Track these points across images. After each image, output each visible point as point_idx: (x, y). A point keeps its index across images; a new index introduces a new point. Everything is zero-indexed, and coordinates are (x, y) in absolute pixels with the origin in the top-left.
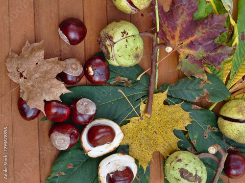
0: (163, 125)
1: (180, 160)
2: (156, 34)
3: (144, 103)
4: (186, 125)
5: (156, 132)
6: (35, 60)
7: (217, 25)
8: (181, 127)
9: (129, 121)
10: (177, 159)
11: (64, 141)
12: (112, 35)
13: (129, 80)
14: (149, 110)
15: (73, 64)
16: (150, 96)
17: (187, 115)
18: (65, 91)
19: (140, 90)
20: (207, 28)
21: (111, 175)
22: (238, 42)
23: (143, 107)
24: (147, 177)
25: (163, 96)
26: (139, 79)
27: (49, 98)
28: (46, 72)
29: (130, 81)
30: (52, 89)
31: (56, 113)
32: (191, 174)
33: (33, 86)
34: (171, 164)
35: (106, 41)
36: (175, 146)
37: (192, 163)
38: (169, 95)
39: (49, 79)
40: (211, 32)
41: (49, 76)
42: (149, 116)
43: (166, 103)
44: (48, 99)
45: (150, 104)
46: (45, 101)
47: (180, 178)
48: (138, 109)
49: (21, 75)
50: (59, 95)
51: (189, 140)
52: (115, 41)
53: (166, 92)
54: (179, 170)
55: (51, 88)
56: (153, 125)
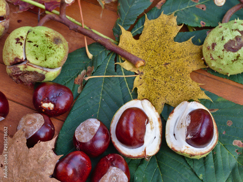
0: (162, 51)
1: (214, 45)
2: (47, 12)
3: (123, 61)
4: (176, 23)
5: (166, 64)
8: (175, 30)
9: (136, 89)
10: (211, 48)
11: (115, 176)
12: (15, 57)
13: (86, 69)
14: (133, 59)
15: (26, 122)
16: (118, 50)
17: (164, 17)
18: (51, 144)
19: (105, 60)
21: (189, 137)
23: (126, 66)
24: (219, 100)
25: (126, 36)
26: (90, 56)
27: (50, 169)
29: (89, 68)
30: (40, 159)
32: (237, 38)
34: (213, 59)
35: (19, 68)
37: (224, 32)
38: (128, 28)
39: (27, 158)
41: (23, 156)
42: (141, 63)
43: (137, 37)
44: (51, 172)
45: (127, 55)
46: (52, 176)
47: (236, 54)
48: (127, 72)
50: (52, 154)
51: (198, 28)
52: (22, 57)
53: (123, 30)
54: (225, 51)
55: (38, 159)
56: (156, 63)
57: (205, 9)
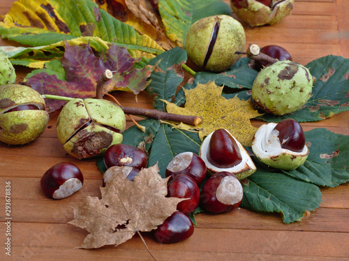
1: (267, 80)
4: (216, 86)
5: (222, 118)
6: (101, 207)
7: (79, 55)
10: (265, 84)
11: (230, 183)
12: (79, 119)
13: (143, 140)
20: (80, 68)
21: (284, 141)
22: (106, 42)
23: (184, 127)
25: (172, 106)
26: (144, 128)
27: (163, 190)
28: (122, 194)
29: (146, 138)
30: (150, 183)
32: (287, 68)
33: (142, 209)
34: (270, 93)
35: (86, 130)
38: (171, 100)
39: (135, 187)
40: (88, 64)
41: (129, 188)
42: (199, 119)
43: (182, 106)
44: (165, 192)
46: (167, 196)
47: (291, 80)
49: (123, 227)
50: (160, 178)
52: (87, 116)
53: (166, 102)
54: (281, 81)
55: (148, 183)
56: (212, 119)
57: (235, 77)
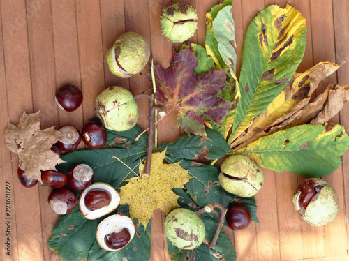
0: (162, 184)
1: (176, 220)
2: (153, 95)
3: (143, 163)
4: (185, 183)
5: (155, 191)
6: (32, 132)
7: (218, 80)
8: (180, 185)
9: (128, 182)
10: (174, 219)
11: (62, 207)
12: (105, 105)
13: (128, 140)
14: (147, 170)
15: (68, 133)
16: (149, 157)
17: (186, 173)
18: (60, 161)
19: (138, 151)
20: (207, 83)
21: (108, 237)
22: (240, 96)
23: (141, 167)
24: (148, 233)
25: (162, 155)
26: (137, 139)
27: (45, 168)
28: (42, 143)
29: (129, 143)
30: (47, 160)
31: (53, 181)
32: (186, 234)
33: (30, 157)
34: (168, 223)
35: (100, 110)
36: (175, 203)
37: (188, 223)
39: (44, 151)
40: (211, 87)
41: (44, 147)
42: (147, 176)
43: (165, 162)
44: (44, 170)
45: (148, 164)
46: (41, 171)
47: (177, 237)
48: (137, 170)
49: (19, 146)
50: (55, 165)
51: (190, 196)
52: (107, 110)
53: (165, 151)
54: (175, 230)
56: (152, 184)
57: (207, 193)
